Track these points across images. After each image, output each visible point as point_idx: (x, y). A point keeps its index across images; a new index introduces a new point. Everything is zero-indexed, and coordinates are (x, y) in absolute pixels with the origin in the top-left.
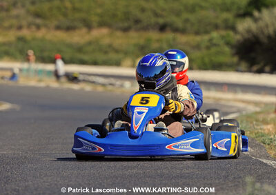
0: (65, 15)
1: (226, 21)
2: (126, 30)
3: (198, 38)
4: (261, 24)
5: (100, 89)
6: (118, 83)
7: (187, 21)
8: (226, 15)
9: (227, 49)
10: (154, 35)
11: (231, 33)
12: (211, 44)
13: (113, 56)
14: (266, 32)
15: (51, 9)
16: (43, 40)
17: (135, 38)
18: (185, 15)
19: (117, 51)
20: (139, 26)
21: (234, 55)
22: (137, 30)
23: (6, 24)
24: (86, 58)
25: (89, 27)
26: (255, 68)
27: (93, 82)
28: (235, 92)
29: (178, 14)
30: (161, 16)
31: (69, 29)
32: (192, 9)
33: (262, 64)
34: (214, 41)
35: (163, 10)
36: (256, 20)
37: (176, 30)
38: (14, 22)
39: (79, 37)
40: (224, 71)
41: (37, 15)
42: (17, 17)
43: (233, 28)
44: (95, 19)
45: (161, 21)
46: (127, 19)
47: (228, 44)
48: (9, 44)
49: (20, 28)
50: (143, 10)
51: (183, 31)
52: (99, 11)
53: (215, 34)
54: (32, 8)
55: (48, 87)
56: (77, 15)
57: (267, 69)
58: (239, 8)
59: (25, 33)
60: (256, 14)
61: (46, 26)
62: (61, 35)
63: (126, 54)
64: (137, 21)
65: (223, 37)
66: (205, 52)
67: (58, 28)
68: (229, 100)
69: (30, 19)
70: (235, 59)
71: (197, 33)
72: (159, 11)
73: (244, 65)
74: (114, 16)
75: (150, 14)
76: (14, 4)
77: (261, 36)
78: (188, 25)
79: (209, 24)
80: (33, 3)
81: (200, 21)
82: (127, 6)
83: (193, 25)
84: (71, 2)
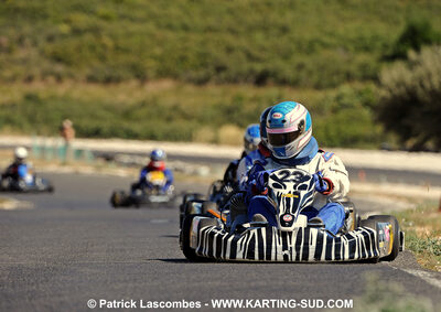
0: (102, 58)
1: (363, 67)
2: (201, 82)
3: (319, 95)
4: (419, 71)
6: (189, 168)
7: (300, 67)
8: (362, 58)
9: (366, 113)
10: (248, 91)
11: (372, 87)
12: (340, 106)
14: (427, 85)
15: (79, 49)
16: (65, 99)
17: (216, 94)
18: (298, 59)
19: (186, 117)
20: (223, 75)
21: (375, 122)
22: (219, 83)
23: (7, 73)
24: (137, 127)
25: (142, 77)
26: (410, 143)
28: (378, 181)
29: (286, 57)
30: (257, 60)
31: (108, 81)
32: (310, 48)
33: (421, 137)
34: (346, 101)
35: (263, 49)
36: (412, 65)
37: (283, 82)
38: (19, 69)
39: (126, 94)
40: (362, 148)
41: (58, 59)
42: (25, 61)
43: (376, 79)
44: (151, 65)
45: (259, 67)
46: (204, 65)
47: (367, 104)
48: (13, 105)
49: (29, 79)
50: (229, 50)
51: (294, 84)
52: (158, 51)
53: (346, 89)
54: (49, 48)
55: (77, 173)
56: (123, 58)
57: (430, 144)
58: (385, 46)
59: (38, 87)
60: (412, 54)
61: (71, 76)
62: (97, 91)
63: (202, 121)
64: (220, 69)
65: (360, 94)
66: (329, 117)
67: (91, 79)
68: (367, 193)
69: (46, 65)
70: (379, 129)
71: (318, 87)
72: (256, 53)
73: (393, 139)
74: (183, 59)
75: (242, 56)
76: (20, 41)
77: (420, 91)
78: (303, 74)
79: (337, 73)
80: (50, 39)
81: (322, 68)
82: (203, 43)
83: (310, 73)
84: (113, 36)
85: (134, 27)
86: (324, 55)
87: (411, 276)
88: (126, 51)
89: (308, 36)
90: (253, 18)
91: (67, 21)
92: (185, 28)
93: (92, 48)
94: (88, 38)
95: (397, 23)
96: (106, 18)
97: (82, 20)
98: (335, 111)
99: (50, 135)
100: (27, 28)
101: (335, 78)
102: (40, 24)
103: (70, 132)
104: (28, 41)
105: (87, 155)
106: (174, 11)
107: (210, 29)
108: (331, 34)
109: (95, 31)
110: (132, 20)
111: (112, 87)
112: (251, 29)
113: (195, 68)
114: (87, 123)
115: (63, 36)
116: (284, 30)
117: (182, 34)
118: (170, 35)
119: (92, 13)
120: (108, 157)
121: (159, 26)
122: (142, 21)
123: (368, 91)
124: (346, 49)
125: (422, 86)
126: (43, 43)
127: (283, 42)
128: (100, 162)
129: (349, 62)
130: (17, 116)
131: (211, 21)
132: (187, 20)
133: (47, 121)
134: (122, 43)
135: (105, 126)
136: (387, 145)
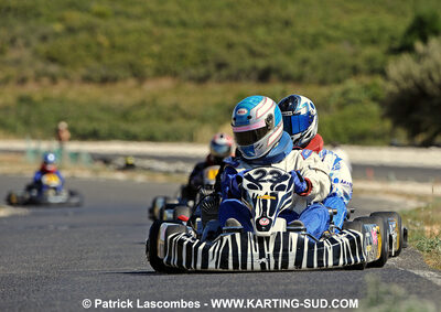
0: (98, 58)
1: (370, 60)
2: (202, 80)
3: (324, 91)
4: (428, 63)
5: (161, 179)
7: (305, 62)
8: (369, 51)
9: (374, 108)
10: (250, 88)
11: (379, 80)
12: (346, 101)
13: (180, 124)
14: (436, 77)
15: (73, 48)
16: (61, 101)
17: (216, 92)
18: (302, 53)
19: (187, 116)
20: (224, 72)
21: (383, 117)
22: (220, 81)
24: (135, 128)
25: (139, 76)
26: (420, 138)
27: (149, 169)
28: (388, 180)
29: (289, 52)
30: (260, 55)
31: (104, 81)
32: (314, 42)
33: (433, 130)
34: (352, 96)
35: (265, 45)
36: (419, 58)
37: (287, 79)
38: (12, 71)
39: (123, 94)
41: (52, 59)
42: (17, 62)
43: (383, 73)
44: (149, 64)
45: (261, 64)
46: (205, 62)
47: (375, 99)
48: (6, 108)
49: (23, 81)
50: (230, 46)
51: (298, 80)
52: (156, 49)
53: (352, 83)
54: (43, 48)
55: (73, 177)
56: (119, 57)
58: (393, 39)
59: (31, 89)
60: (419, 46)
61: (66, 77)
62: (92, 91)
63: (203, 120)
64: (221, 66)
65: (367, 88)
66: (336, 113)
67: (87, 79)
68: (375, 192)
69: (40, 65)
70: (388, 124)
71: (323, 83)
72: (258, 48)
73: (402, 134)
74: (182, 56)
75: (243, 51)
76: (13, 42)
77: (429, 84)
78: (307, 69)
79: (343, 67)
80: (44, 38)
81: (327, 63)
82: (203, 40)
83: (314, 68)
84: (108, 34)
85: (131, 25)
86: (329, 49)
87: (418, 276)
88: (123, 49)
89: (311, 30)
90: (255, 12)
91: (61, 20)
92: (184, 24)
93: (87, 47)
94: (83, 37)
95: (404, 14)
96: (101, 15)
97: (76, 17)
98: (341, 106)
99: (45, 138)
100: (19, 28)
101: (341, 73)
102: (32, 23)
103: (66, 134)
104: (20, 42)
105: (84, 158)
106: (171, 6)
107: (209, 25)
108: (336, 27)
109: (91, 29)
110: (129, 16)
111: (108, 87)
112: (252, 24)
113: (195, 65)
114: (84, 125)
115: (57, 35)
116: (287, 24)
117: (181, 31)
118: (168, 32)
119: (87, 10)
120: (106, 160)
121: (156, 23)
122: (139, 18)
123: (375, 85)
124: (352, 43)
125: (431, 78)
126: (36, 43)
127: (286, 36)
128: (99, 165)
129: (355, 55)
130: (11, 120)
131: (211, 16)
132: (185, 16)
133: (42, 124)
134: (119, 41)
135: (103, 128)
136: (396, 141)
